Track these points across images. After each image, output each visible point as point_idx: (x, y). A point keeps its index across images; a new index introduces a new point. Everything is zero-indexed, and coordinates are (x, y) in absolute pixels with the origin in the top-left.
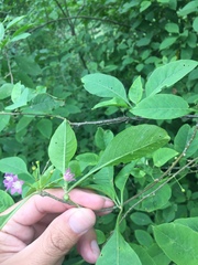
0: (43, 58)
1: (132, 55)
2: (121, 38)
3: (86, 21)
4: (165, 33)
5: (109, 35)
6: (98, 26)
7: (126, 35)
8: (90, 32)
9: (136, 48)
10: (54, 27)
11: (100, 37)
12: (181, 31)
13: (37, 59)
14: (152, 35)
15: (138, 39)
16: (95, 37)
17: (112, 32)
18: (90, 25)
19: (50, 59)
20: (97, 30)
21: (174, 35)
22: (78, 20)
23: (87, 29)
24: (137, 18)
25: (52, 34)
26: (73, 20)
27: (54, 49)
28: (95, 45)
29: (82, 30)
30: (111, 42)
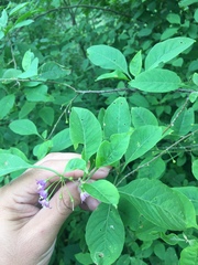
0: (43, 48)
1: (133, 46)
2: (122, 28)
3: (87, 10)
4: (167, 24)
5: (110, 25)
6: (99, 17)
7: (127, 26)
8: (91, 22)
9: (137, 38)
10: (54, 16)
11: (101, 27)
12: (183, 22)
13: (38, 47)
14: (153, 25)
15: (139, 30)
16: (96, 26)
17: (113, 22)
18: (91, 15)
19: (50, 49)
20: (98, 20)
21: (175, 25)
22: (80, 9)
23: (87, 19)
24: (139, 8)
25: (53, 23)
26: (74, 9)
27: (54, 38)
28: (96, 35)
29: (83, 19)
30: (112, 32)
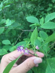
1: (39, 13)
2: (35, 8)
3: (25, 2)
6: (29, 4)
8: (26, 6)
9: (40, 11)
10: (16, 4)
11: (30, 7)
13: (11, 13)
14: (44, 7)
15: (40, 8)
17: (33, 6)
19: (15, 13)
21: (51, 7)
24: (40, 2)
27: (16, 10)
28: (28, 10)
